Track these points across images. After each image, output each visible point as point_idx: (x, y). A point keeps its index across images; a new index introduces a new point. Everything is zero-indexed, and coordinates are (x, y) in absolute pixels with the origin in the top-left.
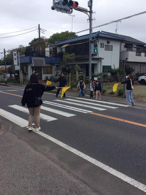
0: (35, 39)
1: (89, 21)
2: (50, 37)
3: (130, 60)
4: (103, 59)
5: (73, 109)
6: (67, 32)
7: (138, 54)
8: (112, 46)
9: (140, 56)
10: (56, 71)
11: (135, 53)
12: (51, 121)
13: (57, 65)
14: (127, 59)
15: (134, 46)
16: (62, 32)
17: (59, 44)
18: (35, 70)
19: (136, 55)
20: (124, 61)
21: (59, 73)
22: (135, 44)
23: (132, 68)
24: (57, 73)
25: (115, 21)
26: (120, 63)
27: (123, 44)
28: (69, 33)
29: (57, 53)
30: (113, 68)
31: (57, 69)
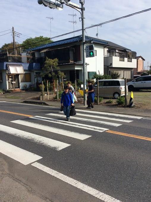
0: (6, 44)
1: (81, 19)
2: (24, 42)
3: (114, 65)
4: (88, 65)
5: (80, 126)
6: (41, 37)
7: (122, 59)
8: (96, 51)
9: (124, 61)
10: (36, 79)
11: (118, 58)
12: (63, 149)
13: (36, 72)
14: (111, 64)
15: (117, 51)
16: (36, 37)
17: (37, 48)
18: (12, 78)
19: (120, 60)
20: (108, 66)
21: (39, 81)
22: (117, 49)
23: (118, 73)
24: (37, 81)
25: (96, 25)
26: (104, 68)
27: (106, 49)
28: (44, 38)
29: (36, 59)
30: (98, 73)
31: (36, 77)
